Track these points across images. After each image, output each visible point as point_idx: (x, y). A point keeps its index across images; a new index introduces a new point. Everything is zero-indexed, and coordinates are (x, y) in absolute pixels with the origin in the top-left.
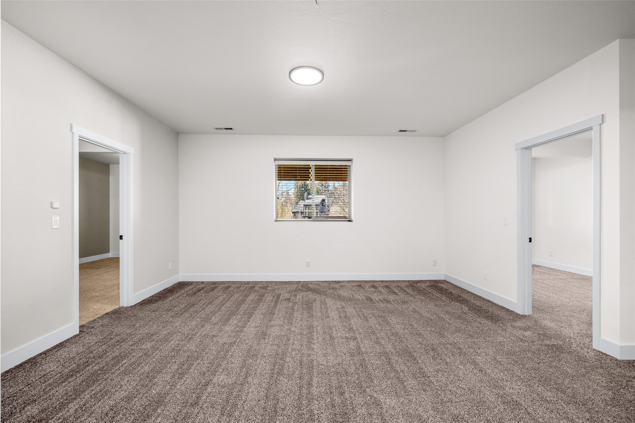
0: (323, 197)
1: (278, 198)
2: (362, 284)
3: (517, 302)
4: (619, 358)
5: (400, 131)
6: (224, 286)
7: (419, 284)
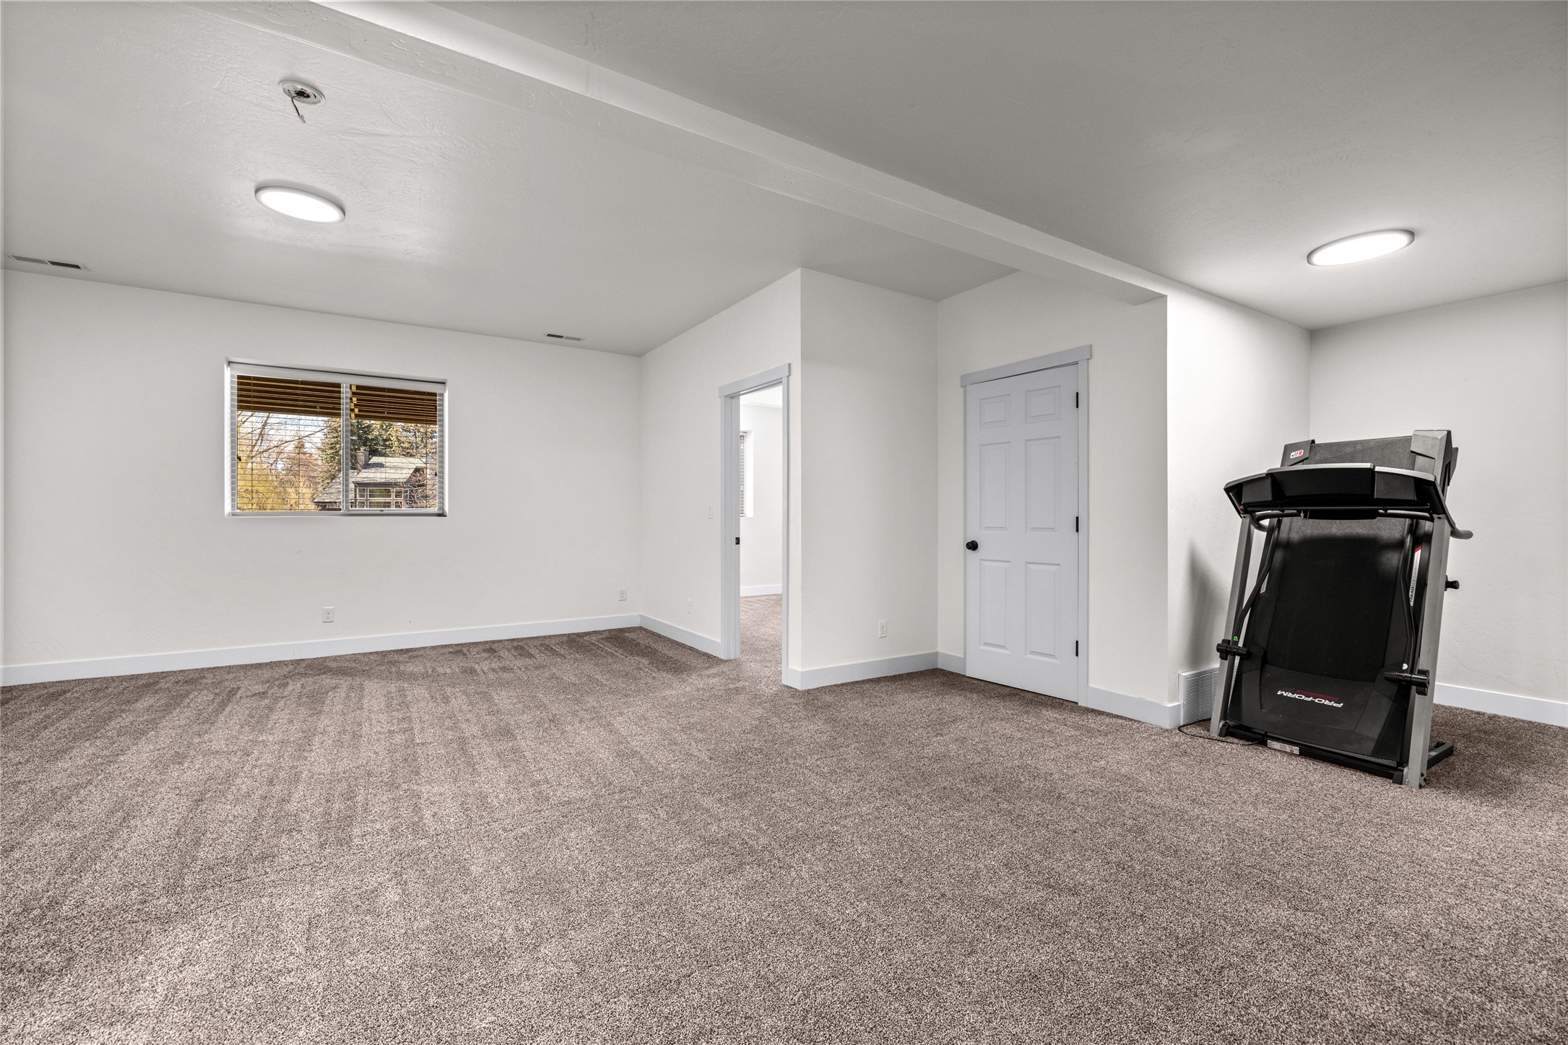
0: (417, 462)
1: (239, 459)
2: (465, 650)
3: (720, 641)
4: (799, 688)
5: (549, 335)
6: (43, 692)
7: (586, 638)
